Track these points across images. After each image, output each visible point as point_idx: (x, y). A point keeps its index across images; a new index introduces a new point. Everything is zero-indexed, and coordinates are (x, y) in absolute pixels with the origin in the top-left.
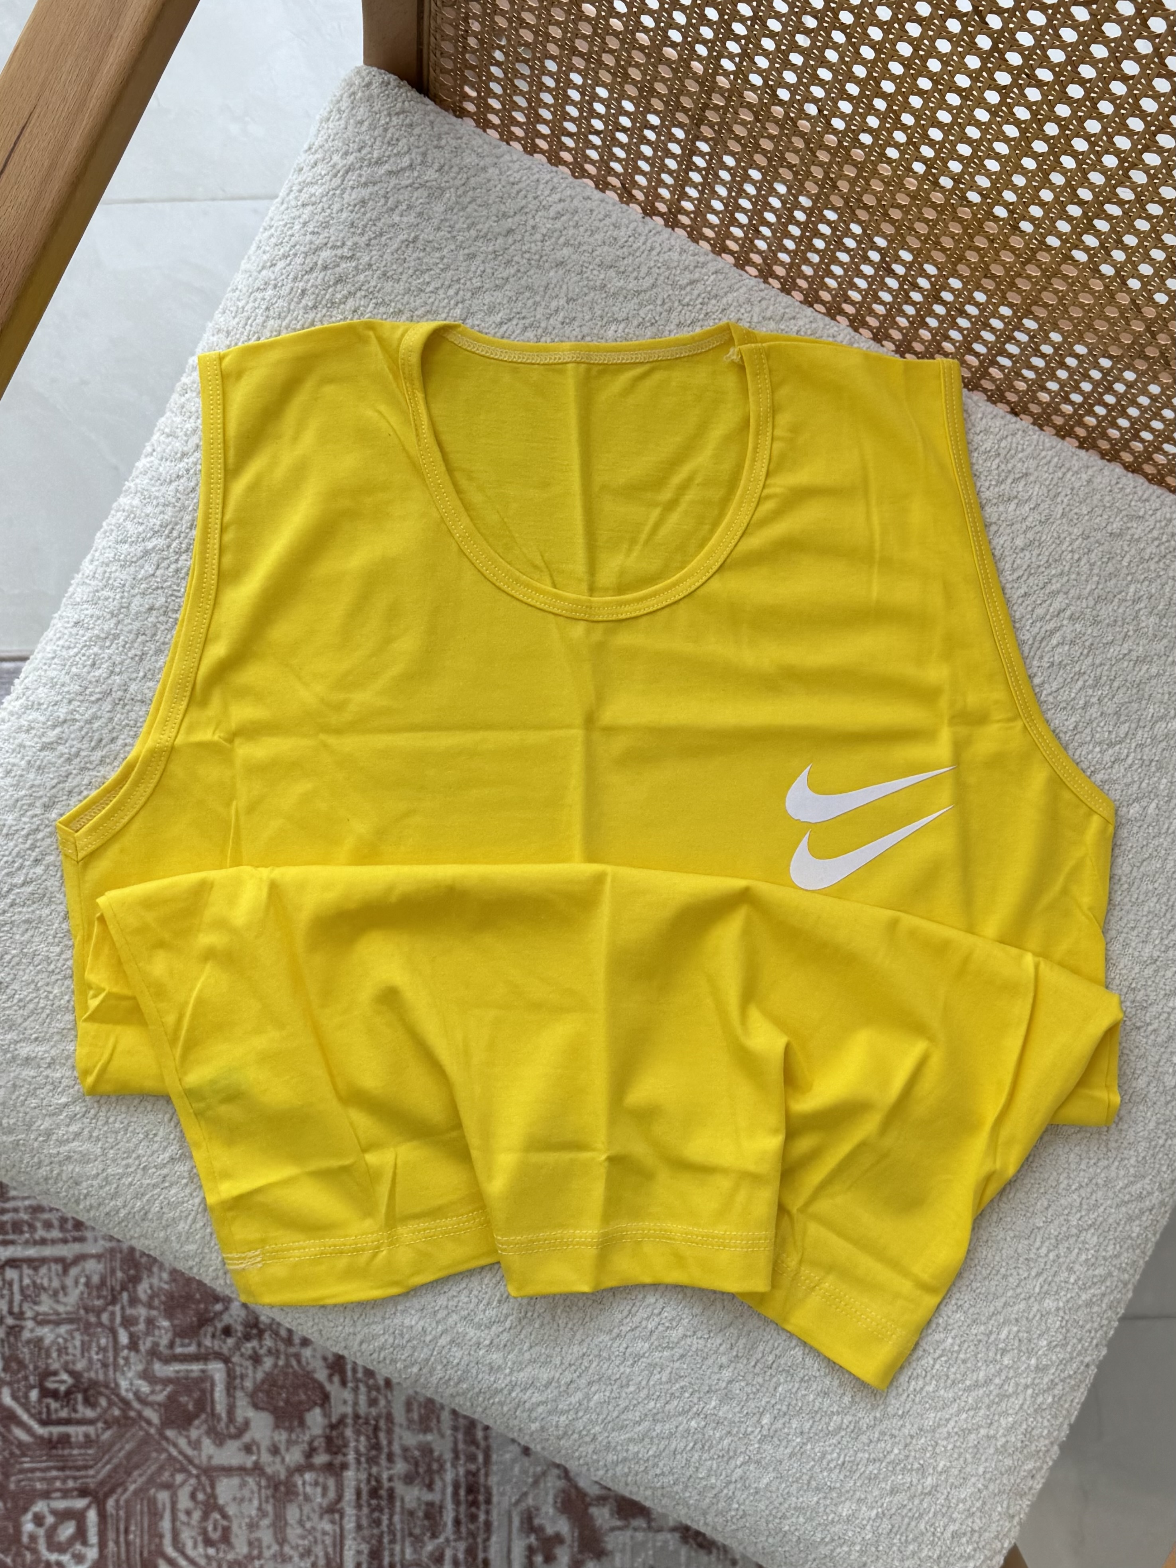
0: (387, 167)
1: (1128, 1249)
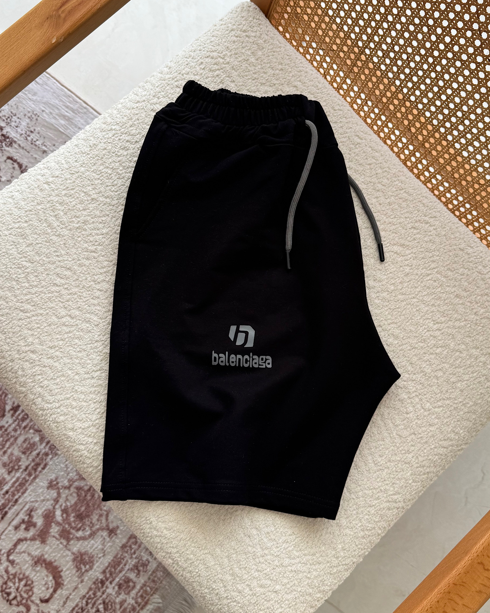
0: (247, 34)
1: (384, 521)
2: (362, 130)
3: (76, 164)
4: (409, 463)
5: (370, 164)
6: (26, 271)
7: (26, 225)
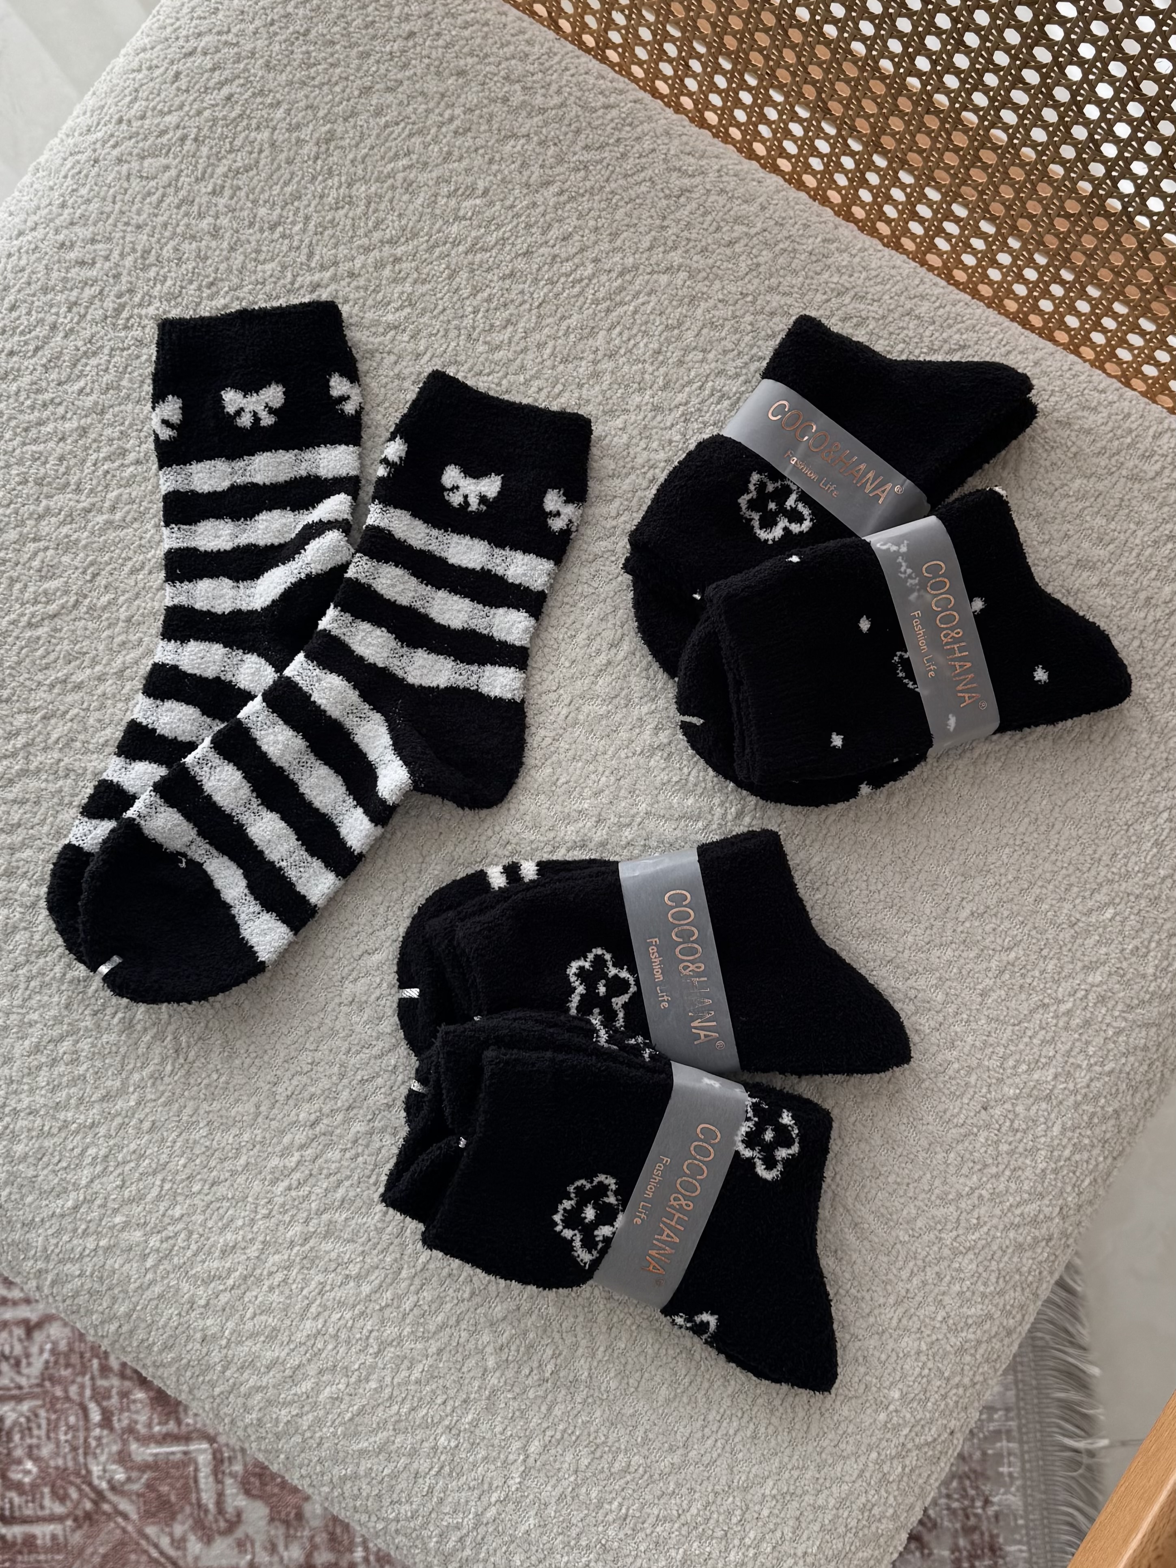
2: (688, 149)
4: (1048, 1098)
5: (730, 244)
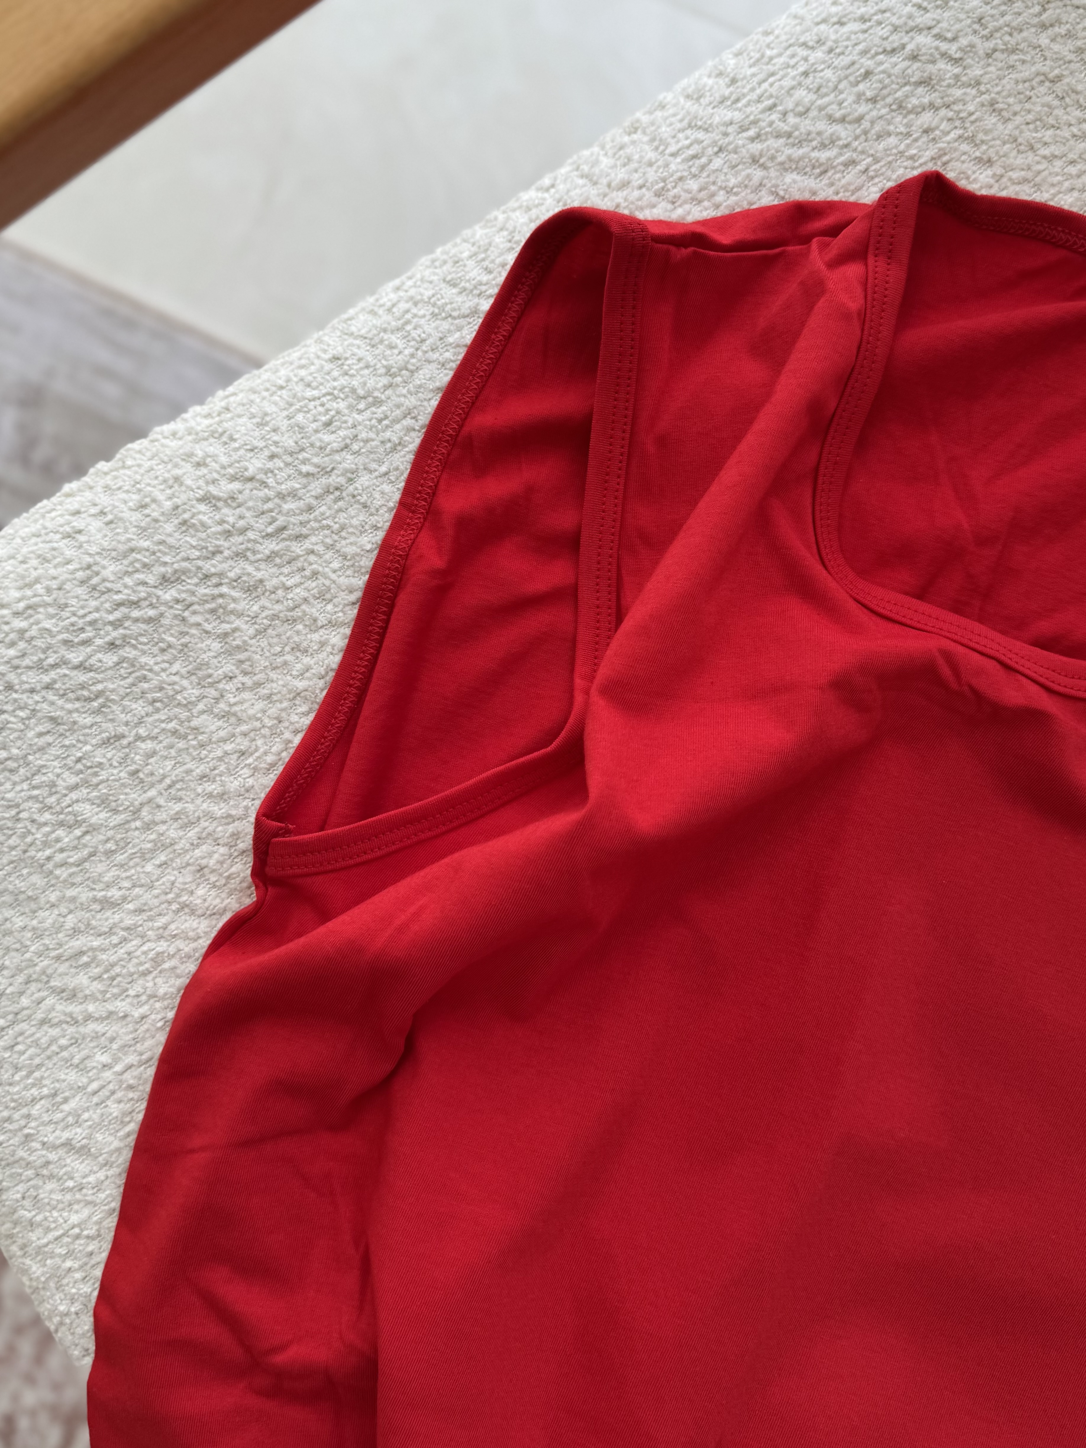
3: (327, 438)
6: (88, 837)
7: (110, 659)
